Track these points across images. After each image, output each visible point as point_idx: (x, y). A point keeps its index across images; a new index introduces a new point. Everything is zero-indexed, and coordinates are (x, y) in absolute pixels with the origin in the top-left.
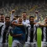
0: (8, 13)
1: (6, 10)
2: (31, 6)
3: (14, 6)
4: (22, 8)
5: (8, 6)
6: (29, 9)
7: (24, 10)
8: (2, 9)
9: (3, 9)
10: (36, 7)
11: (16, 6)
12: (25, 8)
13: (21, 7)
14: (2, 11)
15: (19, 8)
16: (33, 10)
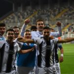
0: (22, 21)
1: (19, 17)
2: (58, 9)
3: (31, 11)
4: (43, 14)
5: (21, 11)
6: (55, 15)
7: (47, 17)
8: (12, 16)
9: (14, 15)
10: (66, 12)
11: (34, 10)
12: (49, 14)
13: (42, 11)
14: (12, 19)
15: (39, 13)
16: (61, 17)
